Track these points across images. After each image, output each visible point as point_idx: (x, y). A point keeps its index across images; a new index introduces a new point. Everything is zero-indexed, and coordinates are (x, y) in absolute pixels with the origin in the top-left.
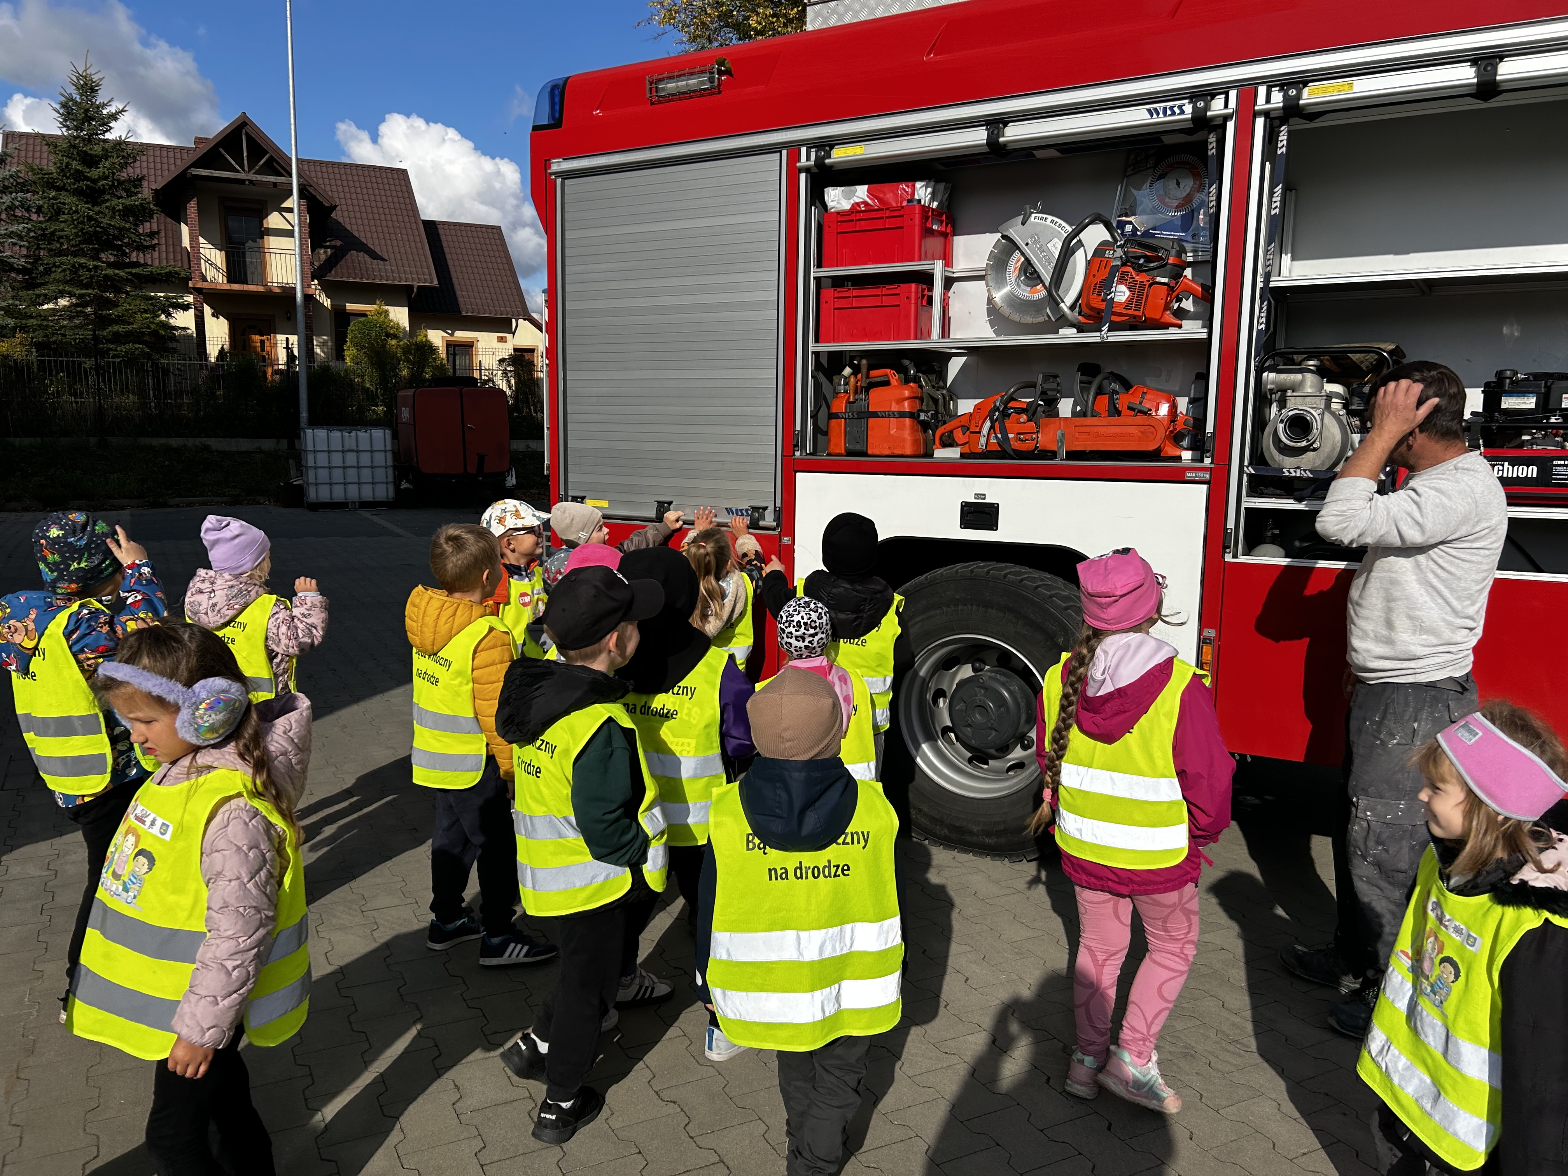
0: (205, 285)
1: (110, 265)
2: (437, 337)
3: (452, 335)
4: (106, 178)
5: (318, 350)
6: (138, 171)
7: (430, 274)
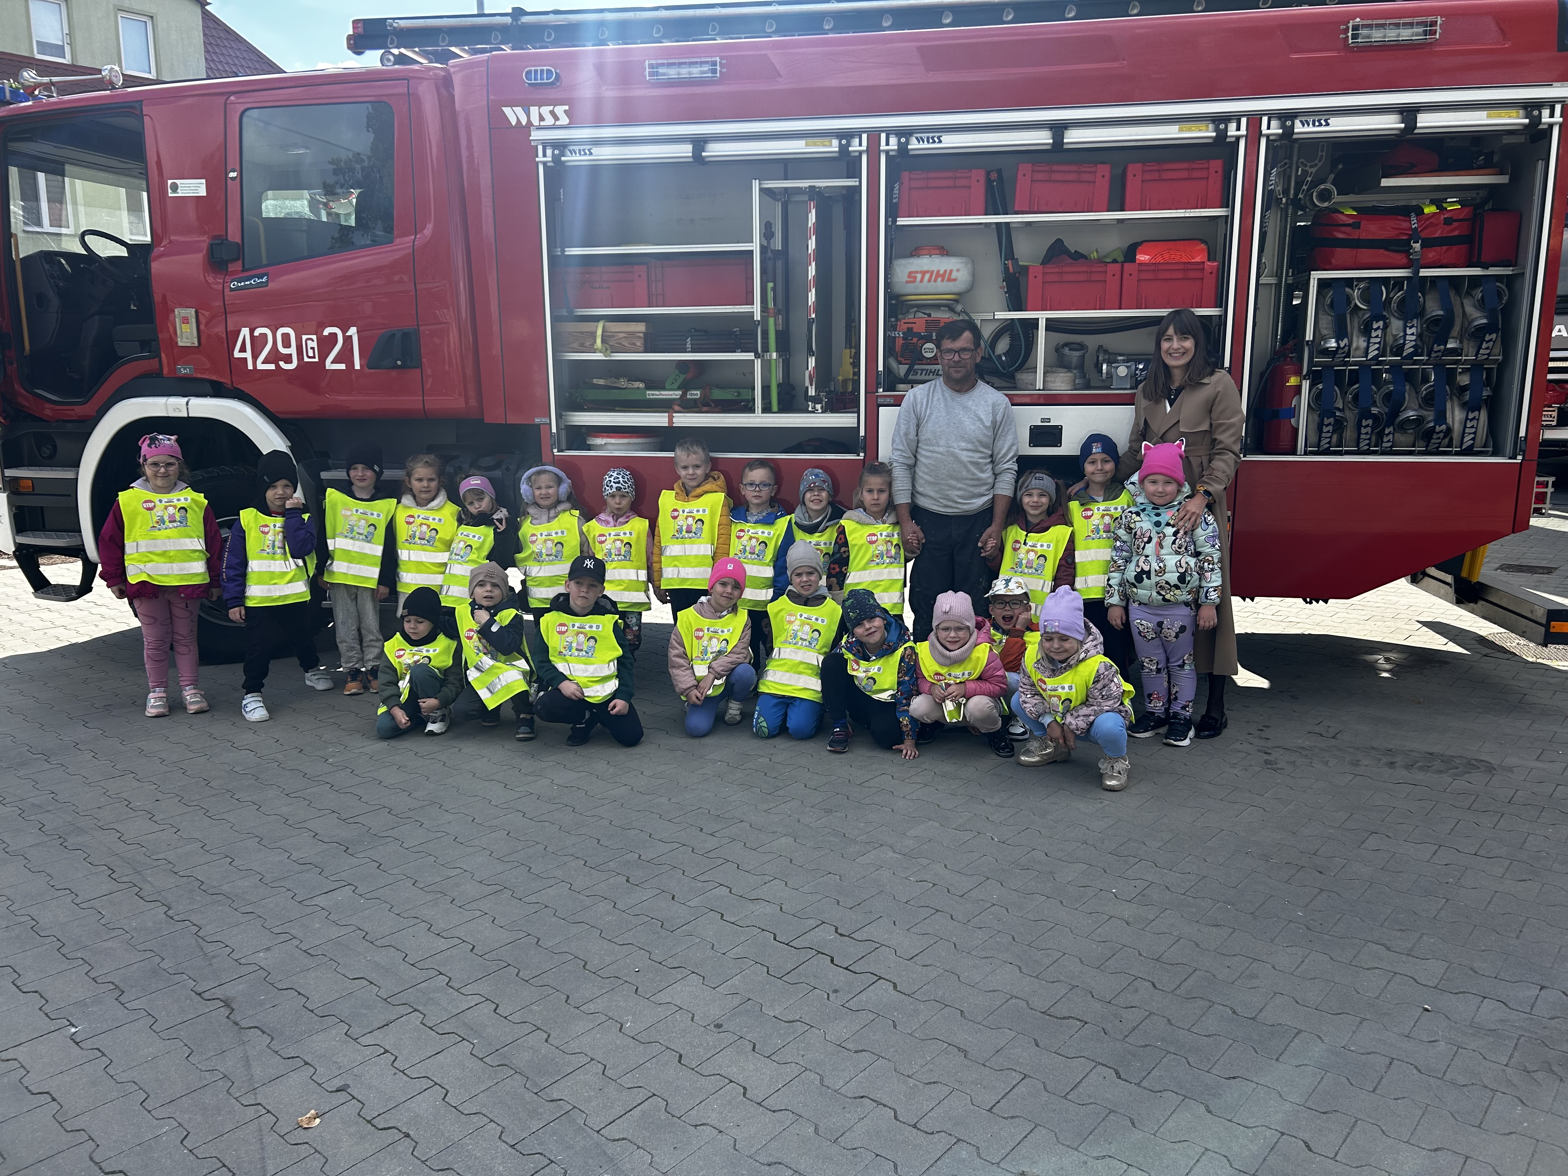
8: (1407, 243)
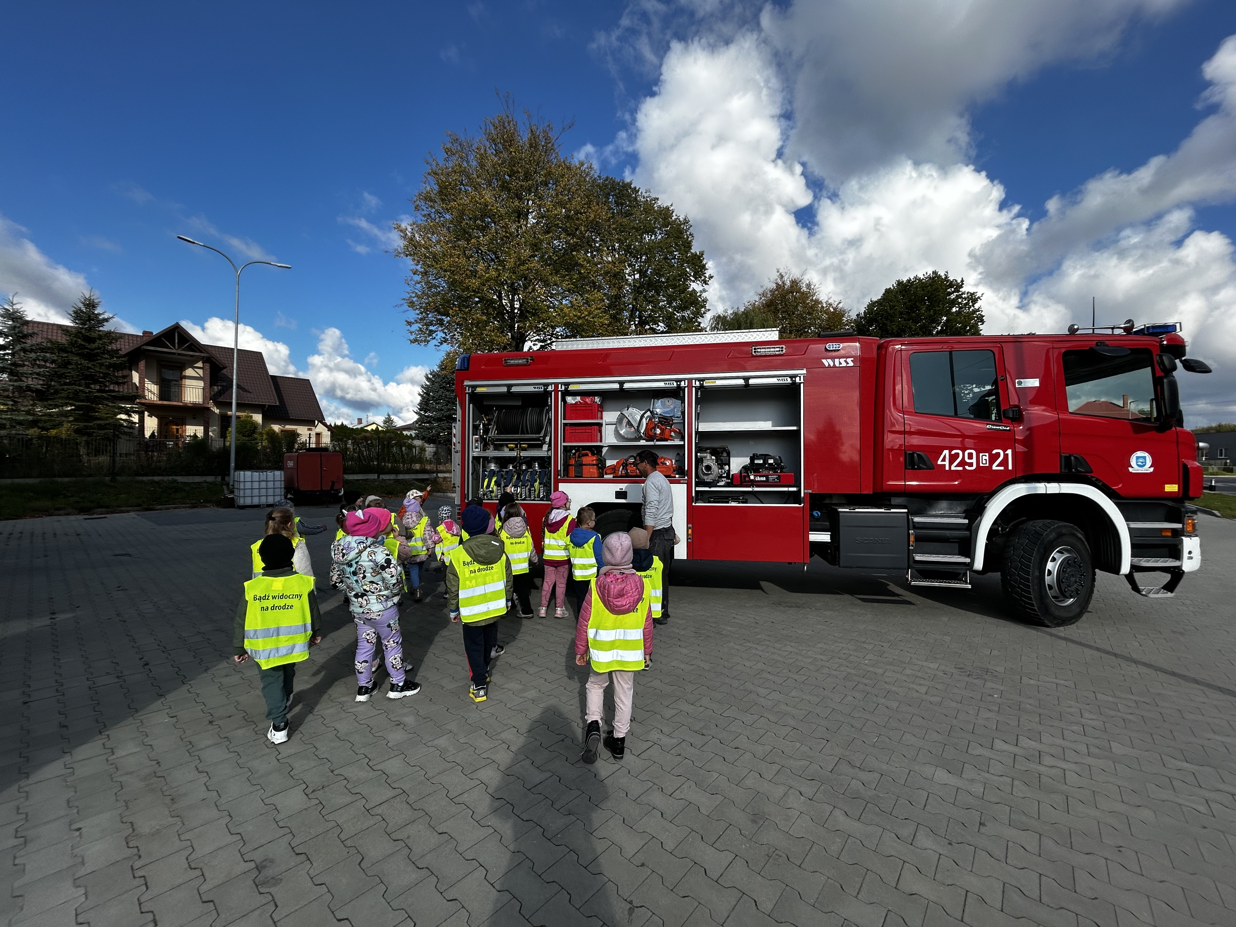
0: (147, 401)
1: (99, 391)
2: (276, 428)
3: (284, 427)
4: (99, 348)
5: (210, 434)
6: (118, 346)
7: (275, 400)
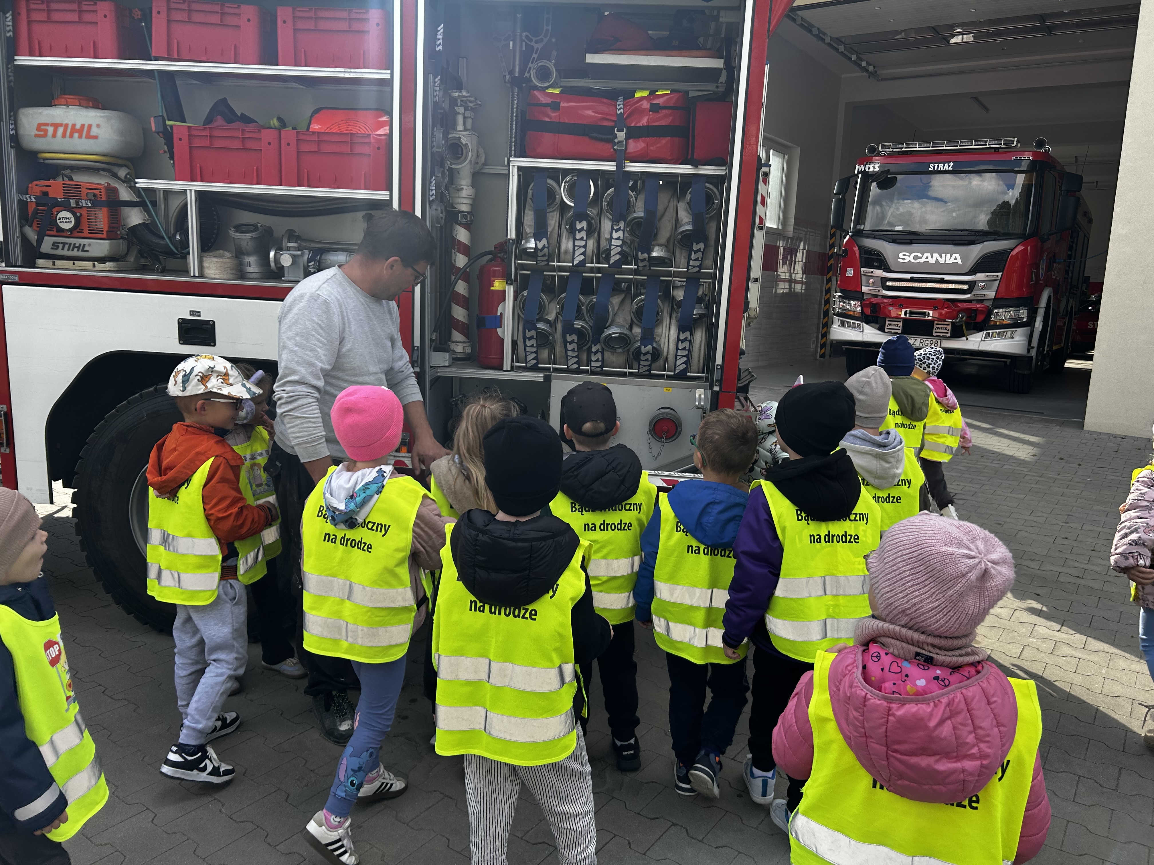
8: (610, 131)
